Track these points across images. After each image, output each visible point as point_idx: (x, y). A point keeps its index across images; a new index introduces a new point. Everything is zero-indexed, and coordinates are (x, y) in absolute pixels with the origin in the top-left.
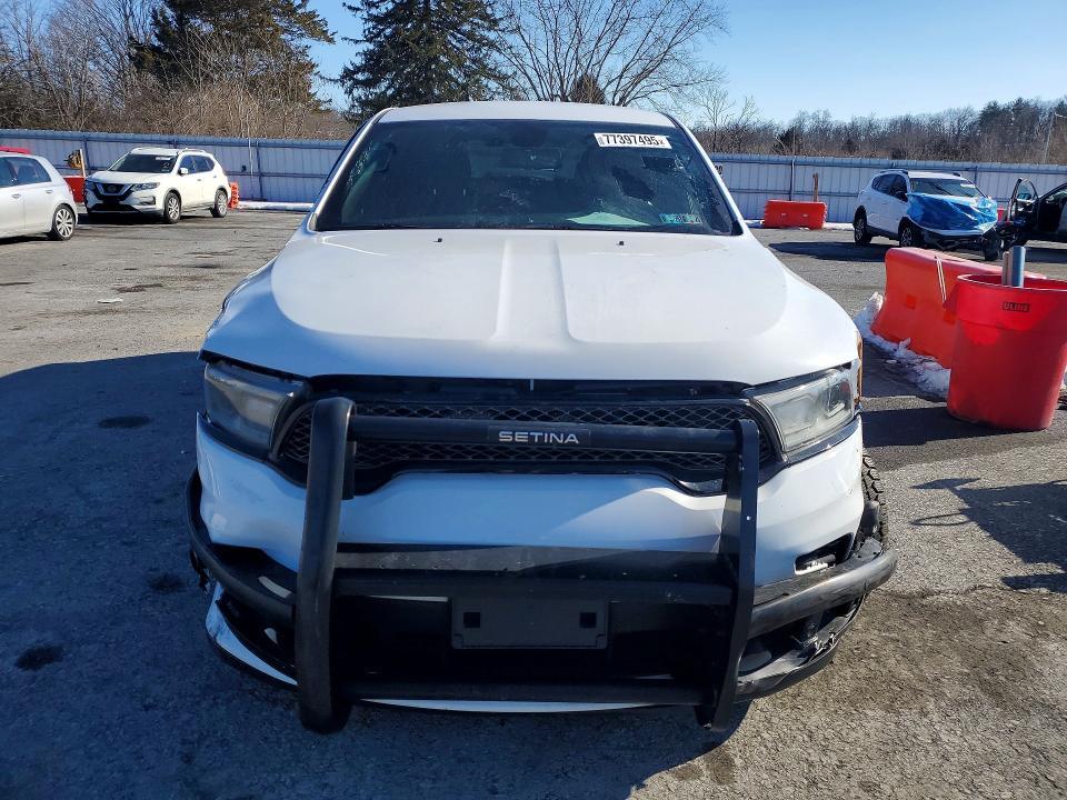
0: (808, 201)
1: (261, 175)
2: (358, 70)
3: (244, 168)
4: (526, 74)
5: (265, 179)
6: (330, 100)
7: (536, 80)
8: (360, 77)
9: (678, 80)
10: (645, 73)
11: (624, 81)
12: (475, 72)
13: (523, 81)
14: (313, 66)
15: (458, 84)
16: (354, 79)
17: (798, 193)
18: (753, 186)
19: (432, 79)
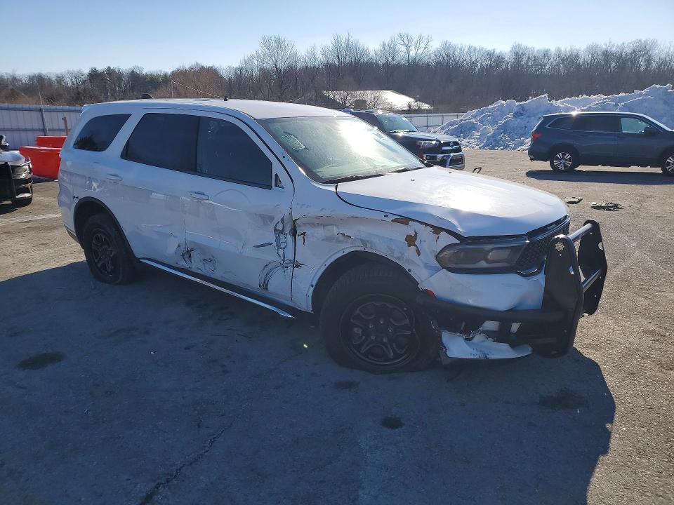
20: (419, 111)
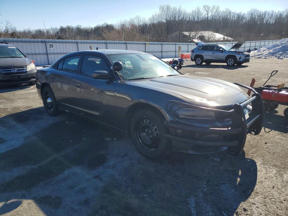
20: (227, 41)
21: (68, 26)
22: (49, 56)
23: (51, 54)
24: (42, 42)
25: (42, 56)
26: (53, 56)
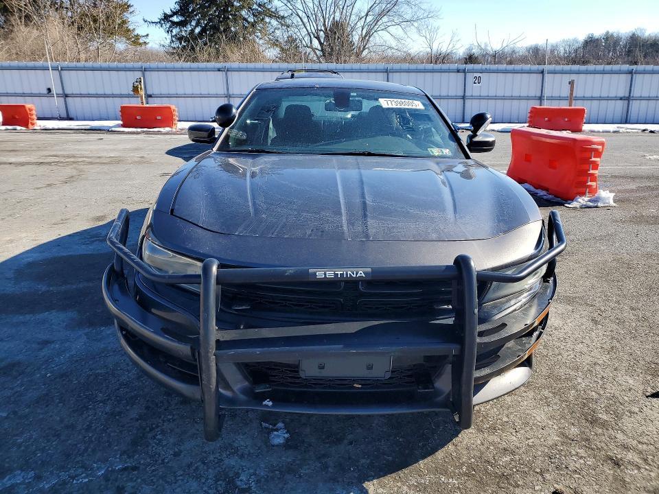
0: (564, 105)
1: (66, 96)
2: (174, 14)
3: (49, 90)
4: (298, 15)
5: (69, 100)
6: (147, 35)
7: (305, 20)
8: (175, 19)
9: (408, 17)
10: (382, 14)
11: (369, 18)
12: (260, 13)
13: (296, 20)
14: (129, 6)
15: (249, 22)
16: (171, 21)
17: (551, 98)
18: (508, 94)
19: (229, 18)
21: (608, 33)
22: (468, 102)
23: (472, 97)
24: (458, 71)
25: (452, 102)
26: (476, 102)
